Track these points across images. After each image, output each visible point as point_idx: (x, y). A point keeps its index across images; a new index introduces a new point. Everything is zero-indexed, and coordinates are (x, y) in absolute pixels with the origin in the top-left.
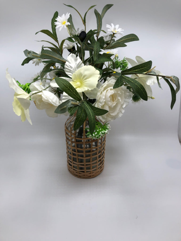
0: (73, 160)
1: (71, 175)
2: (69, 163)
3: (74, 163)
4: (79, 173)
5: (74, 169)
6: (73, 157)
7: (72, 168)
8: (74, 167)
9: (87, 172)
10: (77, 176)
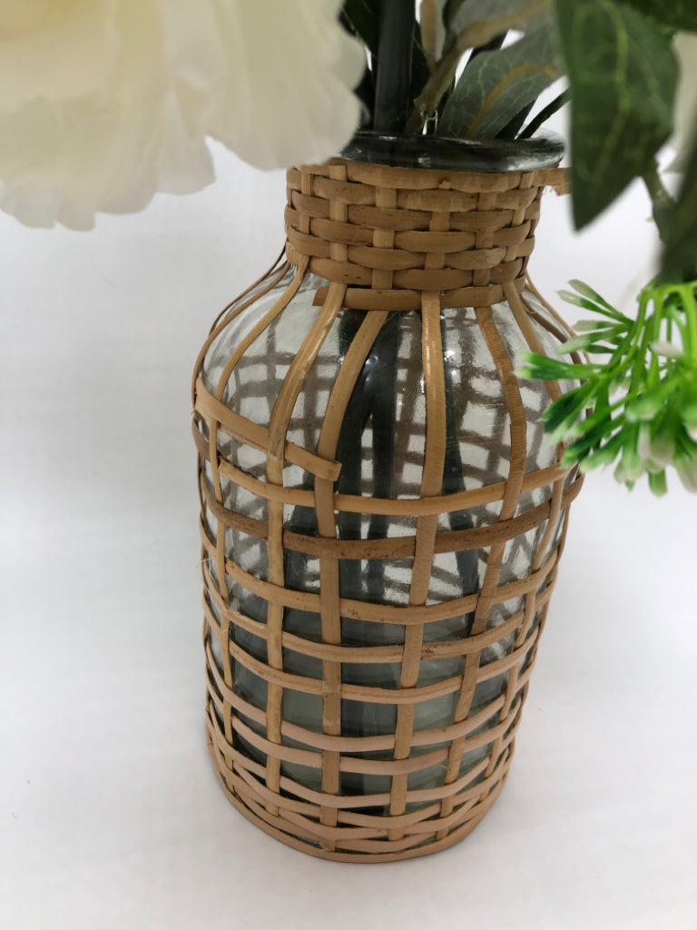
0: (284, 716)
1: (254, 836)
2: (234, 733)
3: (285, 742)
4: (341, 825)
5: (284, 793)
6: (285, 691)
7: (263, 782)
8: (283, 772)
9: (410, 808)
10: (317, 846)
